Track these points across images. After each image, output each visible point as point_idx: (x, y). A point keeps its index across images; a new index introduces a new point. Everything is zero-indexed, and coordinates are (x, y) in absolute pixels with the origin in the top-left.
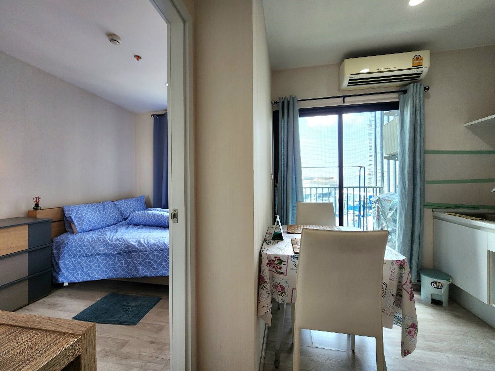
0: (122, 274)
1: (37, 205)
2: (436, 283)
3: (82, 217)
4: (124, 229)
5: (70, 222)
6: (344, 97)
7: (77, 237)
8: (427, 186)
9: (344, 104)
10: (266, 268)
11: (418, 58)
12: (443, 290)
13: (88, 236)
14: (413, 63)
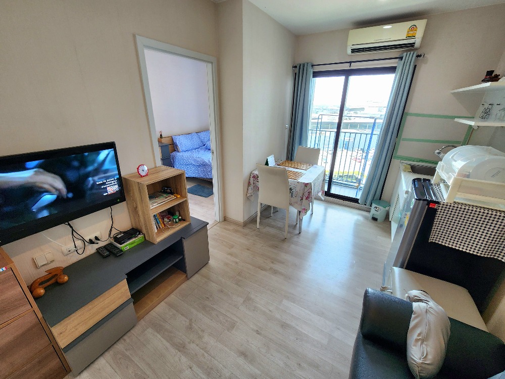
0: (202, 176)
1: (161, 135)
2: (376, 208)
3: (182, 143)
4: (202, 152)
5: (177, 146)
6: (350, 62)
7: (181, 154)
8: (402, 143)
9: (351, 68)
10: (252, 179)
11: (414, 28)
12: (378, 213)
13: (186, 155)
14: (407, 34)
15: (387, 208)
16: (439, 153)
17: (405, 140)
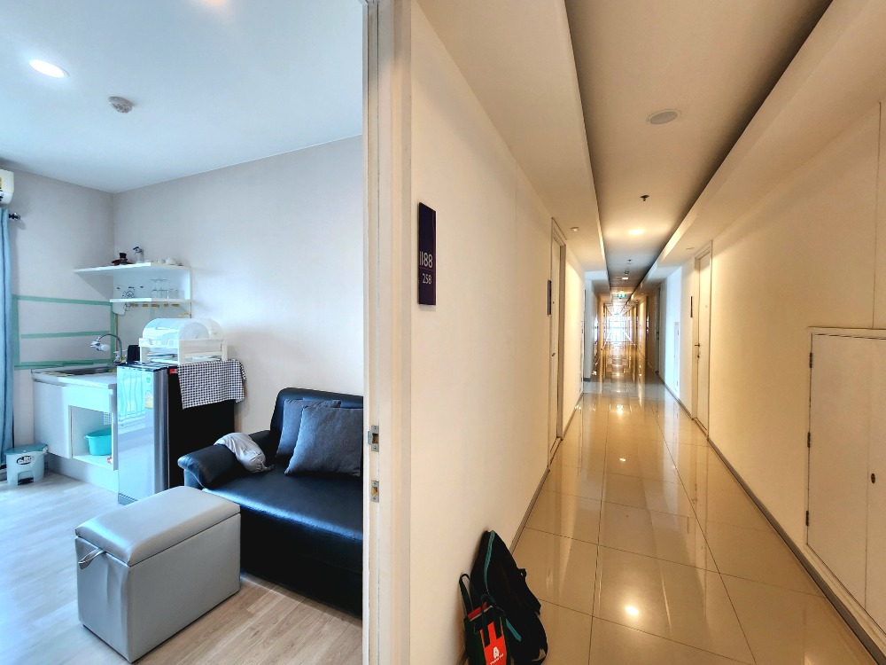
2: (23, 458)
8: (22, 341)
15: (45, 450)
16: (98, 345)
17: (24, 336)
